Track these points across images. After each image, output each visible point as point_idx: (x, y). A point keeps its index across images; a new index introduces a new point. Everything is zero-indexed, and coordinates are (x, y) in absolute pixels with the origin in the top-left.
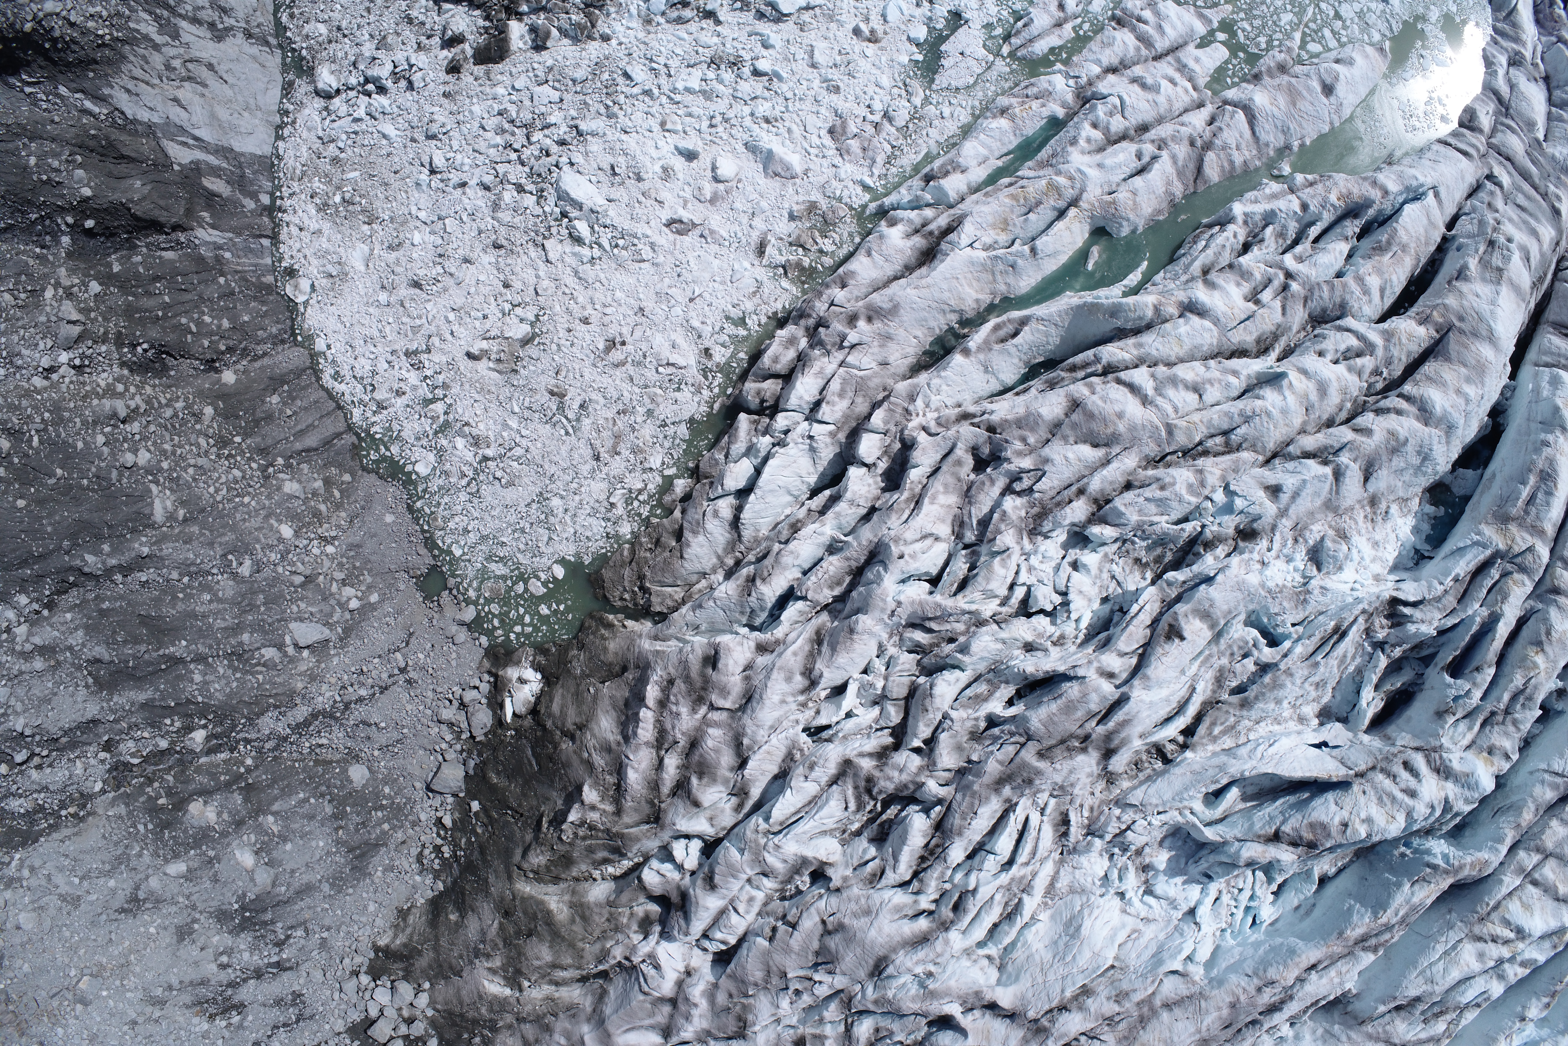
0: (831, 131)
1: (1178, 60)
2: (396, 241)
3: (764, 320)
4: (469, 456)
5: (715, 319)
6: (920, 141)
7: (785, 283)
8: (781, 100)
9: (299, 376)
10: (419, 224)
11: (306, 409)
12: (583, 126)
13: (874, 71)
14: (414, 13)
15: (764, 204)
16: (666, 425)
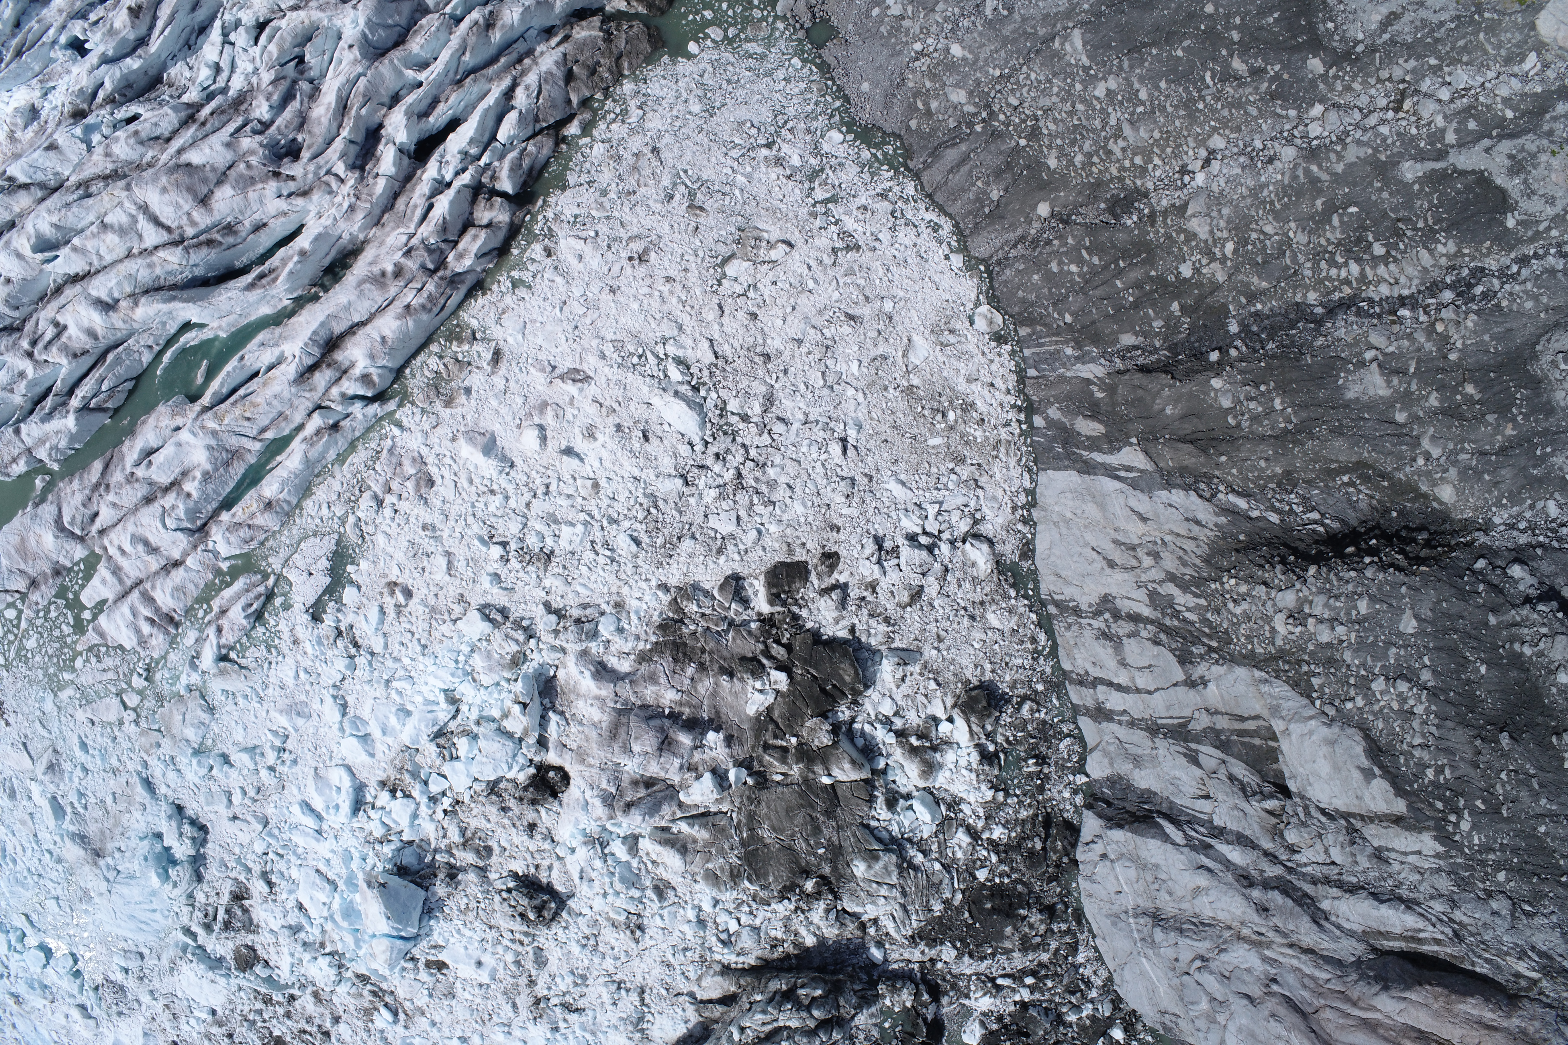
0: (431, 483)
1: (121, 581)
2: (877, 363)
3: (495, 287)
4: (786, 148)
5: (541, 285)
6: (349, 476)
7: (474, 323)
8: (479, 514)
9: (976, 225)
10: (855, 383)
11: (964, 191)
12: (679, 482)
13: (390, 550)
14: (883, 628)
15: (494, 403)
16: (589, 183)
